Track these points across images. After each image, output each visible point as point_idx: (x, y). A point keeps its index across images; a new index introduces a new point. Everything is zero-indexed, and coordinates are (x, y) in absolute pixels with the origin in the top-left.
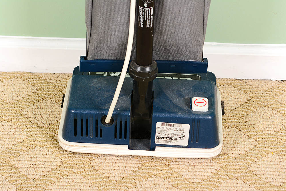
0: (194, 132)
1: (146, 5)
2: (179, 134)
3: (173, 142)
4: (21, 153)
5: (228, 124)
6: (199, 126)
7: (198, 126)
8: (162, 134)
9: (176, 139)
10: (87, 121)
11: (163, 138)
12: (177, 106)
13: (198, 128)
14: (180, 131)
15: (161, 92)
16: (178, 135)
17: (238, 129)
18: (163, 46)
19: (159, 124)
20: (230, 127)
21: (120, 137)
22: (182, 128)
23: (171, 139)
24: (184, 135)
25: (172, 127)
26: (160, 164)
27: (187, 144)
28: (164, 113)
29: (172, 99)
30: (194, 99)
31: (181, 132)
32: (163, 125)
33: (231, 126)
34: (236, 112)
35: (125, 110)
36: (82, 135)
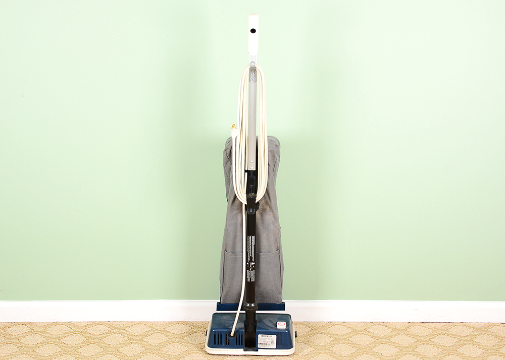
0: (279, 340)
1: (250, 269)
2: (271, 341)
3: (268, 346)
4: (185, 356)
7: (281, 336)
8: (262, 342)
9: (269, 344)
10: (221, 335)
11: (262, 344)
12: (269, 326)
13: (281, 338)
15: (261, 321)
18: (261, 294)
19: (260, 336)
21: (239, 344)
22: (272, 338)
23: (267, 344)
24: (273, 342)
27: (275, 348)
28: (262, 330)
29: (266, 323)
30: (278, 323)
32: (262, 336)
35: (241, 328)
36: (218, 344)
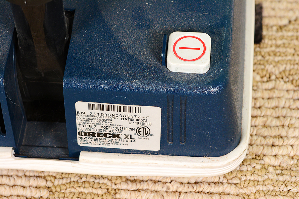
0: (172, 123)
3: (123, 142)
5: (270, 68)
6: (185, 110)
7: (183, 111)
8: (93, 126)
9: (129, 137)
11: (96, 135)
12: (130, 57)
13: (183, 115)
14: (137, 120)
16: (132, 129)
17: (292, 81)
19: (81, 106)
20: (273, 77)
22: (142, 115)
23: (118, 136)
24: (147, 130)
25: (115, 113)
26: (95, 191)
28: (92, 78)
29: (118, 35)
31: (140, 122)
32: (94, 108)
33: (277, 72)
34: (290, 34)
